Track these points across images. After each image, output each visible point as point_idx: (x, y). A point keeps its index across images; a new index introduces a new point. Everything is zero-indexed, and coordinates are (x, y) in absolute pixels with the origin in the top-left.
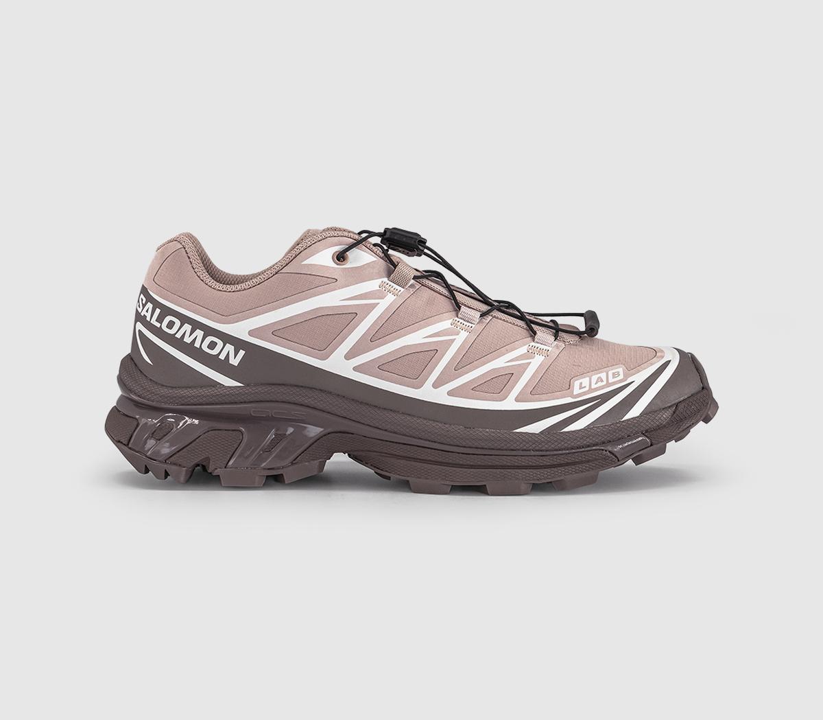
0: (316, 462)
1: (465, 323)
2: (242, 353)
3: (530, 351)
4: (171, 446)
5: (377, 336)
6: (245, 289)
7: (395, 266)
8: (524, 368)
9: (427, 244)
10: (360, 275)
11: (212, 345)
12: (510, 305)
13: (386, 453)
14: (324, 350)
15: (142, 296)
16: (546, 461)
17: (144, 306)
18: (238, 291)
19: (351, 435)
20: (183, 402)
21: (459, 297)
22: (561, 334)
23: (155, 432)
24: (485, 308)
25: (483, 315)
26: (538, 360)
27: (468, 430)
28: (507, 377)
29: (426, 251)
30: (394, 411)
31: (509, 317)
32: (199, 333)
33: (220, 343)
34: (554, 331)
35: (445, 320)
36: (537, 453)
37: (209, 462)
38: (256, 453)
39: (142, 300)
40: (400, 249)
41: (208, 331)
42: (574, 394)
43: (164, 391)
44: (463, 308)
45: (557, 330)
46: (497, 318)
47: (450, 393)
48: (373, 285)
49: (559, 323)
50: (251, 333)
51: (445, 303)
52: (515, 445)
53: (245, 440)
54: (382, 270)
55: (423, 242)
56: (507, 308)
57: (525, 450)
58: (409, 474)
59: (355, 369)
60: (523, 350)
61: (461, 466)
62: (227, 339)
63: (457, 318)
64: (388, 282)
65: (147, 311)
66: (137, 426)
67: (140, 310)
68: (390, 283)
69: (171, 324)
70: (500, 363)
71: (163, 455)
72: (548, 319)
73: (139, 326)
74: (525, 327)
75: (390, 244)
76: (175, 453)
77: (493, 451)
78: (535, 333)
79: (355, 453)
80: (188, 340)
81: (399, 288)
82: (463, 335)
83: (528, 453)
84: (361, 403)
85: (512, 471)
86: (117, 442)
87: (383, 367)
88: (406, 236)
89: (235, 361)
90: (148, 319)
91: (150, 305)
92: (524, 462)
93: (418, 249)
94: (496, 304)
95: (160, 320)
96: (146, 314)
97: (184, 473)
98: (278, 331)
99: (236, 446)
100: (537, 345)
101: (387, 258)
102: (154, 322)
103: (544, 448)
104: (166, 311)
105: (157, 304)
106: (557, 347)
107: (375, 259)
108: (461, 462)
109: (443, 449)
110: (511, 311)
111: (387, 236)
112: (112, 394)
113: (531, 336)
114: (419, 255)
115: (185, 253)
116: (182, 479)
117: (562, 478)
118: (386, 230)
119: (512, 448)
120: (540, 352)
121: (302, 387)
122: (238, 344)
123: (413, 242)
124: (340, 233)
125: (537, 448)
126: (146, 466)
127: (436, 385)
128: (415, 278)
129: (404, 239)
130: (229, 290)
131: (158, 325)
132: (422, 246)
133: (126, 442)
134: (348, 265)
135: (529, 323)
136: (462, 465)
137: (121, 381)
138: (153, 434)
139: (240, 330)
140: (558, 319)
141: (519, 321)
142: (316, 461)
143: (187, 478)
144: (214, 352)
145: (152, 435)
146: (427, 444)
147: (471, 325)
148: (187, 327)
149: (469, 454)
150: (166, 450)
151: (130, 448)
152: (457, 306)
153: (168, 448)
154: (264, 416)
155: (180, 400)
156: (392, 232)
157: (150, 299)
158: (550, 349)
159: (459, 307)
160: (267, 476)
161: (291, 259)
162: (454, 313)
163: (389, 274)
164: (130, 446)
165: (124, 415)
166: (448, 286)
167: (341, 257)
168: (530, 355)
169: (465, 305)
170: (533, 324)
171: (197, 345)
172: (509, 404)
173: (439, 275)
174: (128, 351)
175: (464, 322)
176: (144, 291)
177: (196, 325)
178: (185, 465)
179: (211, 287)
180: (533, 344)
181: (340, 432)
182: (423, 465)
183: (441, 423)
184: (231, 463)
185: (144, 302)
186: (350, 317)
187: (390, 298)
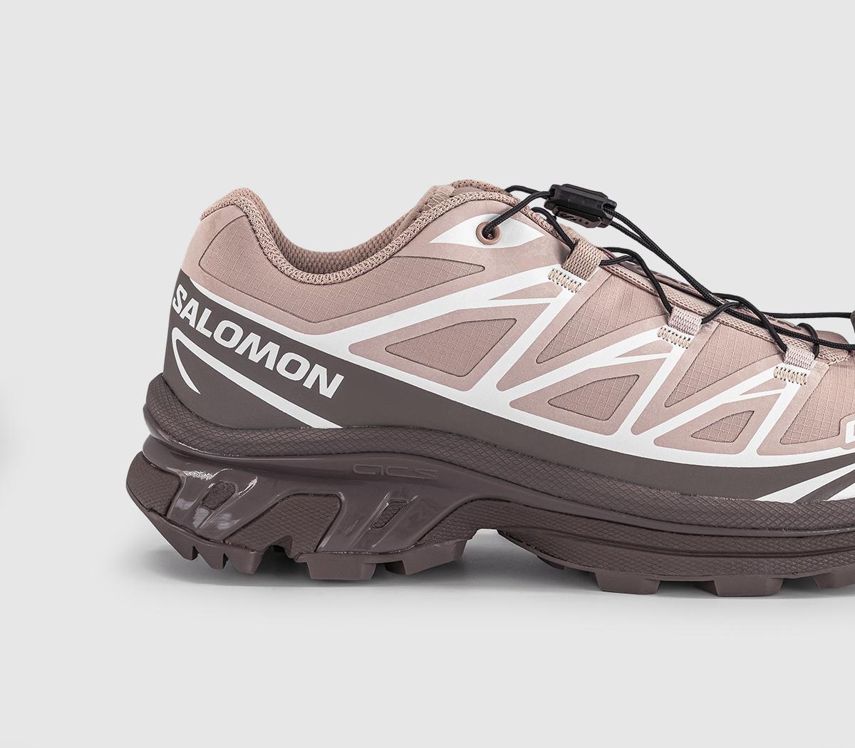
0: (451, 544)
1: (680, 333)
2: (339, 379)
3: (779, 377)
4: (234, 518)
5: (546, 355)
6: (342, 281)
7: (572, 245)
8: (769, 403)
9: (617, 210)
10: (519, 259)
11: (293, 366)
12: (743, 303)
13: (560, 532)
14: (466, 373)
15: (181, 288)
16: (806, 546)
17: (185, 303)
18: (331, 284)
19: (505, 504)
20: (249, 452)
21: (670, 293)
22: (822, 348)
23: (206, 497)
24: (707, 309)
25: (707, 319)
26: (790, 391)
27: (687, 498)
28: (745, 417)
29: (615, 220)
30: (573, 469)
31: (744, 322)
32: (273, 348)
33: (305, 364)
34: (811, 344)
35: (649, 329)
36: (793, 533)
37: (291, 544)
38: (361, 529)
39: (181, 294)
40: (575, 217)
41: (287, 345)
42: (847, 442)
43: (219, 435)
44: (676, 311)
45: (816, 342)
46: (727, 324)
47: (658, 442)
48: (540, 275)
49: (816, 328)
50: (353, 348)
51: (646, 303)
52: (759, 521)
53: (345, 509)
54: (552, 253)
55: (611, 206)
56: (737, 307)
57: (773, 529)
58: (595, 564)
59: (514, 404)
60: (768, 375)
61: (676, 552)
62: (315, 357)
63: (666, 326)
64: (562, 270)
65: (190, 312)
66: (180, 486)
67: (178, 309)
68: (565, 272)
69: (228, 334)
70: (733, 395)
71: (223, 531)
72: (796, 322)
73: (177, 334)
74: (769, 338)
75: (559, 209)
76: (239, 530)
77: (726, 530)
78: (785, 348)
79: (511, 530)
80: (255, 357)
81: (579, 280)
82: (677, 352)
83: (778, 533)
84: (523, 455)
85: (755, 561)
86: (149, 510)
87: (556, 401)
88: (585, 198)
89: (328, 391)
90: (192, 324)
91: (194, 304)
92: (773, 547)
93: (603, 217)
94: (720, 300)
95: (211, 325)
96: (188, 316)
97: (252, 560)
98: (396, 347)
99: (331, 519)
100: (789, 367)
101: (559, 232)
102: (201, 328)
103: (802, 526)
104: (220, 313)
105: (205, 302)
106: (818, 369)
107: (541, 235)
108: (676, 547)
109: (648, 527)
110: (743, 311)
111: (556, 197)
112: (137, 435)
113: (779, 353)
114: (604, 226)
115: (248, 224)
116: (250, 567)
117: (829, 570)
118: (554, 189)
119: (753, 525)
120: (793, 377)
121: (431, 430)
122: (334, 365)
123: (595, 207)
124: (488, 195)
125: (792, 526)
126: (194, 547)
127: (637, 429)
128: (603, 264)
129: (583, 202)
130: (318, 281)
131: (208, 334)
132: (610, 213)
133: (162, 512)
134: (500, 244)
135: (775, 332)
136: (676, 550)
137: (149, 414)
138: (204, 499)
139: (337, 343)
140: (814, 323)
141: (758, 328)
142: (451, 542)
143: (257, 568)
144: (296, 377)
145: (203, 502)
146: (624, 518)
147: (688, 336)
148: (254, 339)
149: (688, 534)
150: (225, 523)
151: (169, 521)
152: (667, 308)
153: (228, 521)
154: (374, 473)
155: (245, 449)
156: (563, 191)
157: (193, 293)
158: (808, 372)
159: (670, 310)
160: (377, 564)
161: (414, 234)
162: (661, 318)
163: (564, 257)
164: (169, 516)
165: (157, 468)
166: (649, 275)
167: (489, 232)
168: (778, 382)
169: (678, 305)
170: (782, 333)
171: (269, 365)
172: (749, 457)
173: (634, 257)
174: (160, 369)
175: (678, 332)
176: (183, 279)
177: (268, 336)
178: (254, 548)
179: (289, 277)
180: (782, 365)
181: (489, 499)
182: (617, 549)
183: (645, 486)
184: (323, 545)
185: (184, 299)
186: (506, 325)
187: (566, 296)
